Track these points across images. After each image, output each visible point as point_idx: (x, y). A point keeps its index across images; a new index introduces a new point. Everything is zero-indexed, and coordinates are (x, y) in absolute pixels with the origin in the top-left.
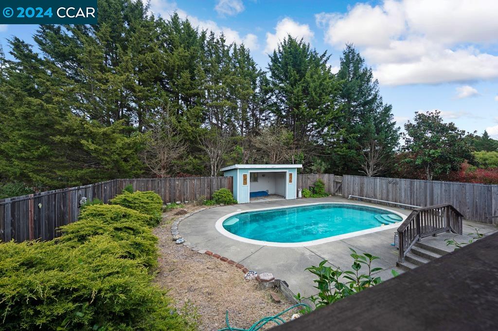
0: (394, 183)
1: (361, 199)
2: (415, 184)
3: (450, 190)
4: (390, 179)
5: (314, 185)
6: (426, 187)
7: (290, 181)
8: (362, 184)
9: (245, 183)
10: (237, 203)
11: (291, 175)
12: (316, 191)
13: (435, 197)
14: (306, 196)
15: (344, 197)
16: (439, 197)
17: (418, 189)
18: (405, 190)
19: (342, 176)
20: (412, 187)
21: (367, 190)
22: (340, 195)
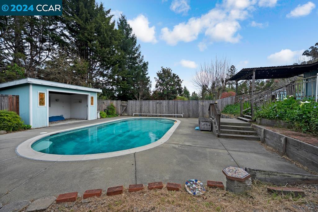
0: (160, 103)
1: (141, 115)
2: (170, 103)
3: (184, 104)
4: (158, 101)
5: (108, 108)
6: (175, 104)
7: (92, 104)
8: (141, 106)
9: (42, 103)
11: (92, 98)
12: (109, 112)
13: (179, 108)
14: (103, 116)
15: (128, 115)
17: (171, 105)
18: (165, 106)
19: (127, 101)
20: (169, 105)
21: (144, 109)
22: (126, 114)
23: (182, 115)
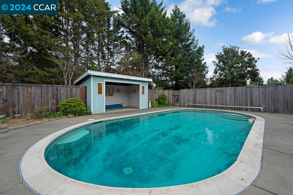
0: (221, 91)
1: (194, 105)
2: (238, 90)
4: (218, 89)
5: (159, 98)
7: (143, 93)
8: (195, 95)
9: (100, 92)
10: (90, 114)
11: (143, 87)
12: (161, 102)
13: (254, 98)
14: (154, 106)
15: (180, 106)
16: (257, 98)
17: (241, 94)
18: (230, 95)
19: (179, 90)
20: (236, 93)
21: (199, 98)
22: (178, 104)
23: (261, 108)
